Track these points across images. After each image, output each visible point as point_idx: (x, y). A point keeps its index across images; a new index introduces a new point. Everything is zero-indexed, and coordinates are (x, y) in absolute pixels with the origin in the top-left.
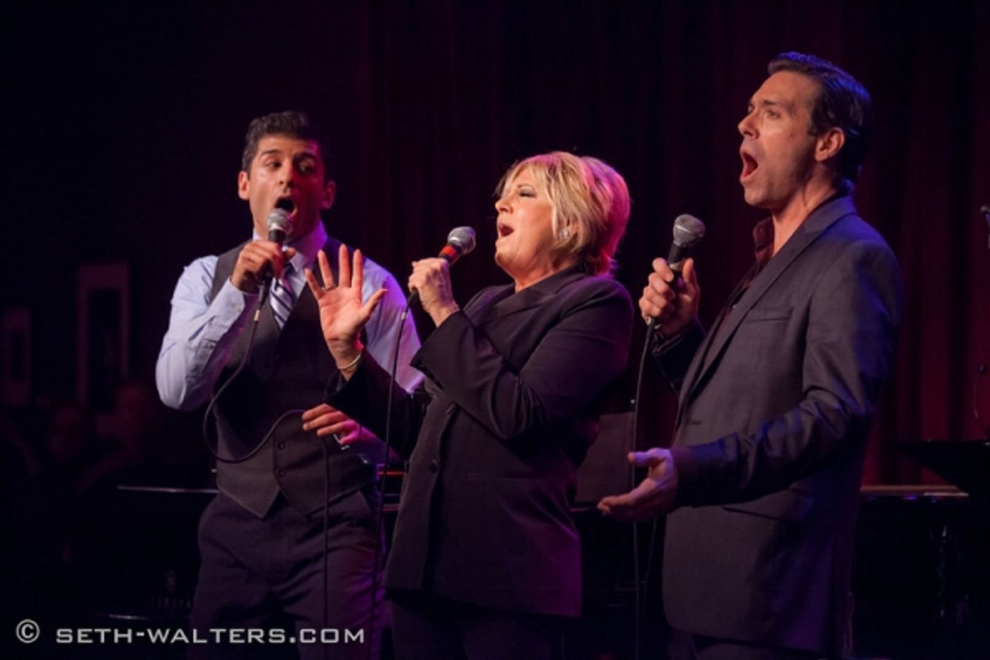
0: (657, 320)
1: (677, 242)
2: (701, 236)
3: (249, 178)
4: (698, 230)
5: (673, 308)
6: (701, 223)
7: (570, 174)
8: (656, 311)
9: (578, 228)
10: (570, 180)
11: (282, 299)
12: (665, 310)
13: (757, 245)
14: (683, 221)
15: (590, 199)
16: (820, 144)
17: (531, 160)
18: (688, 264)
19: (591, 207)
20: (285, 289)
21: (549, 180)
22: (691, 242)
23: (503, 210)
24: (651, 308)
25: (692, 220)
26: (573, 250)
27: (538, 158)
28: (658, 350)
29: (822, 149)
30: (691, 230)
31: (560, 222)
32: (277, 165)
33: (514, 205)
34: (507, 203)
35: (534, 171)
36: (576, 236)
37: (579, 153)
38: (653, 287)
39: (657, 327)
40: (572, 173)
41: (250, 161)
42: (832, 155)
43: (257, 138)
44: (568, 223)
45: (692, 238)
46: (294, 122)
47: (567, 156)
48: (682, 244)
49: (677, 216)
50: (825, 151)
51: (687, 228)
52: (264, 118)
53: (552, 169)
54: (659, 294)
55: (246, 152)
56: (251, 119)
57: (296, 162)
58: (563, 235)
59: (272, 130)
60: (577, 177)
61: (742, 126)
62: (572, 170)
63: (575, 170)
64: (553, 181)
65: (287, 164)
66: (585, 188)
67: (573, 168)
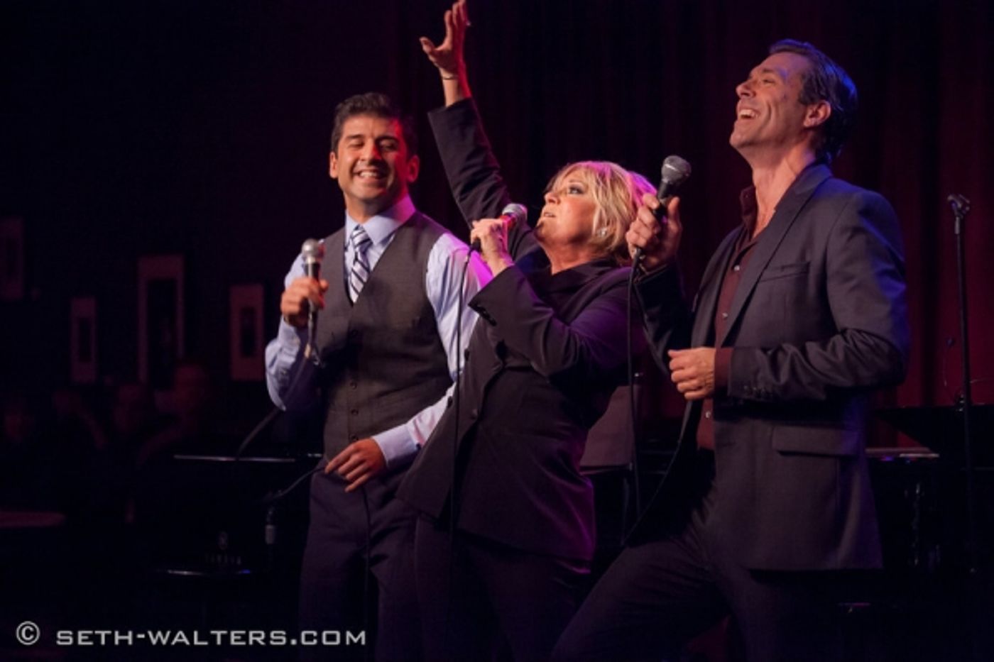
0: (643, 251)
1: (665, 180)
2: (687, 175)
3: (337, 157)
4: (685, 170)
5: (657, 241)
6: (688, 164)
7: (617, 182)
8: (642, 242)
9: (615, 230)
10: (617, 189)
11: (359, 274)
12: (650, 242)
13: (744, 209)
14: (671, 162)
15: (631, 206)
16: (810, 112)
17: (584, 164)
18: (673, 203)
19: (631, 214)
20: (362, 265)
21: (598, 183)
22: (679, 180)
23: (551, 201)
24: (636, 240)
25: (680, 161)
26: (608, 248)
27: (590, 163)
28: (640, 279)
29: (811, 117)
30: (678, 168)
31: (601, 221)
32: (361, 145)
33: (562, 198)
34: (556, 196)
35: (586, 173)
36: (612, 237)
37: (628, 166)
38: (640, 220)
39: (641, 258)
40: (619, 182)
41: (337, 142)
42: (818, 123)
43: (342, 122)
44: (608, 224)
45: (680, 176)
46: (375, 103)
47: (616, 167)
48: (669, 182)
49: (666, 156)
50: (814, 119)
51: (675, 166)
52: (346, 101)
53: (602, 176)
54: (645, 225)
55: (334, 134)
56: (337, 104)
57: (377, 142)
58: (601, 233)
59: (355, 111)
60: (623, 186)
61: (740, 89)
62: (619, 178)
63: (622, 179)
64: (601, 183)
65: (369, 144)
66: (629, 196)
67: (621, 177)
